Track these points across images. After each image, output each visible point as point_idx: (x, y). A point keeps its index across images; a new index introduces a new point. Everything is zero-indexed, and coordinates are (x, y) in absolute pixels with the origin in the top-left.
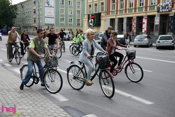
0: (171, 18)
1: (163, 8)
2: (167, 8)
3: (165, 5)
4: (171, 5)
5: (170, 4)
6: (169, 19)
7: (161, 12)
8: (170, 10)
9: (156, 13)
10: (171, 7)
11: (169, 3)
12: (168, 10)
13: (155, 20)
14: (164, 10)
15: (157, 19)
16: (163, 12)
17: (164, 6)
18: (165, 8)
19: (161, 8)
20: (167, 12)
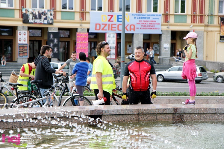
0: (53, 35)
1: (35, 16)
2: (45, 19)
3: (38, 12)
4: (51, 15)
5: (49, 13)
6: (50, 37)
7: (32, 23)
8: (51, 22)
9: (19, 23)
10: (52, 17)
11: (48, 10)
12: (46, 22)
13: (19, 35)
14: (37, 21)
15: (22, 35)
16: (35, 23)
17: (37, 14)
18: (40, 18)
19: (31, 17)
20: (44, 24)
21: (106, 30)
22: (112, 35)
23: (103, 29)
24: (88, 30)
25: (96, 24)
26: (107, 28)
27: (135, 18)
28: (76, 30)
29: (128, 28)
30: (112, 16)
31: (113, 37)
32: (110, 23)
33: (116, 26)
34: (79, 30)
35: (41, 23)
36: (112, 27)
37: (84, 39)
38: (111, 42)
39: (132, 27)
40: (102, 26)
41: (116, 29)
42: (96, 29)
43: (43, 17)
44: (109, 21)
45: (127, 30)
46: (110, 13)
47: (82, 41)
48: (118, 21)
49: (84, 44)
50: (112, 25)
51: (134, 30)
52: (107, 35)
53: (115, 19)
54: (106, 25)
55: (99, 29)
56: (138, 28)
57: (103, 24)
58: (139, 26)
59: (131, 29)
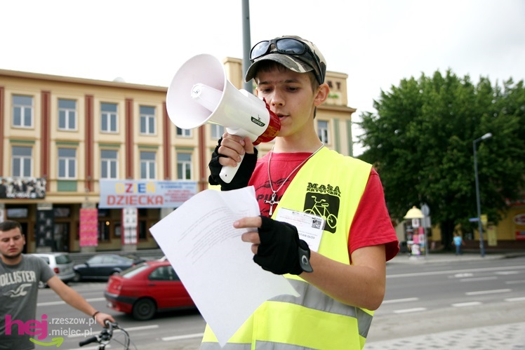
0: (44, 214)
1: (16, 188)
4: (42, 185)
5: (39, 183)
6: (40, 216)
7: (12, 198)
8: (41, 195)
10: (43, 188)
11: (37, 180)
12: (34, 195)
14: (21, 195)
16: (17, 198)
17: (20, 184)
18: (25, 190)
19: (10, 189)
20: (31, 198)
21: (123, 204)
22: (131, 211)
23: (119, 203)
24: (97, 205)
25: (109, 197)
26: (124, 201)
27: (162, 187)
28: (79, 205)
29: (154, 200)
30: (131, 185)
31: (134, 213)
32: (129, 194)
33: (137, 199)
34: (84, 206)
35: (26, 198)
36: (131, 200)
37: (92, 218)
38: (131, 220)
39: (159, 199)
40: (117, 199)
41: (137, 202)
42: (109, 203)
43: (30, 188)
44: (128, 191)
45: (152, 203)
46: (129, 181)
47: (88, 220)
48: (139, 191)
49: (91, 225)
50: (131, 197)
51: (161, 202)
52: (125, 211)
53: (135, 189)
54: (122, 197)
55: (114, 203)
56: (166, 201)
57: (118, 196)
58: (168, 198)
59: (157, 202)
